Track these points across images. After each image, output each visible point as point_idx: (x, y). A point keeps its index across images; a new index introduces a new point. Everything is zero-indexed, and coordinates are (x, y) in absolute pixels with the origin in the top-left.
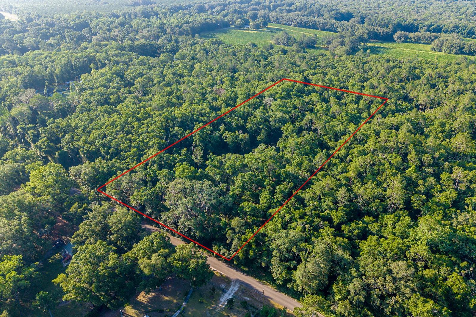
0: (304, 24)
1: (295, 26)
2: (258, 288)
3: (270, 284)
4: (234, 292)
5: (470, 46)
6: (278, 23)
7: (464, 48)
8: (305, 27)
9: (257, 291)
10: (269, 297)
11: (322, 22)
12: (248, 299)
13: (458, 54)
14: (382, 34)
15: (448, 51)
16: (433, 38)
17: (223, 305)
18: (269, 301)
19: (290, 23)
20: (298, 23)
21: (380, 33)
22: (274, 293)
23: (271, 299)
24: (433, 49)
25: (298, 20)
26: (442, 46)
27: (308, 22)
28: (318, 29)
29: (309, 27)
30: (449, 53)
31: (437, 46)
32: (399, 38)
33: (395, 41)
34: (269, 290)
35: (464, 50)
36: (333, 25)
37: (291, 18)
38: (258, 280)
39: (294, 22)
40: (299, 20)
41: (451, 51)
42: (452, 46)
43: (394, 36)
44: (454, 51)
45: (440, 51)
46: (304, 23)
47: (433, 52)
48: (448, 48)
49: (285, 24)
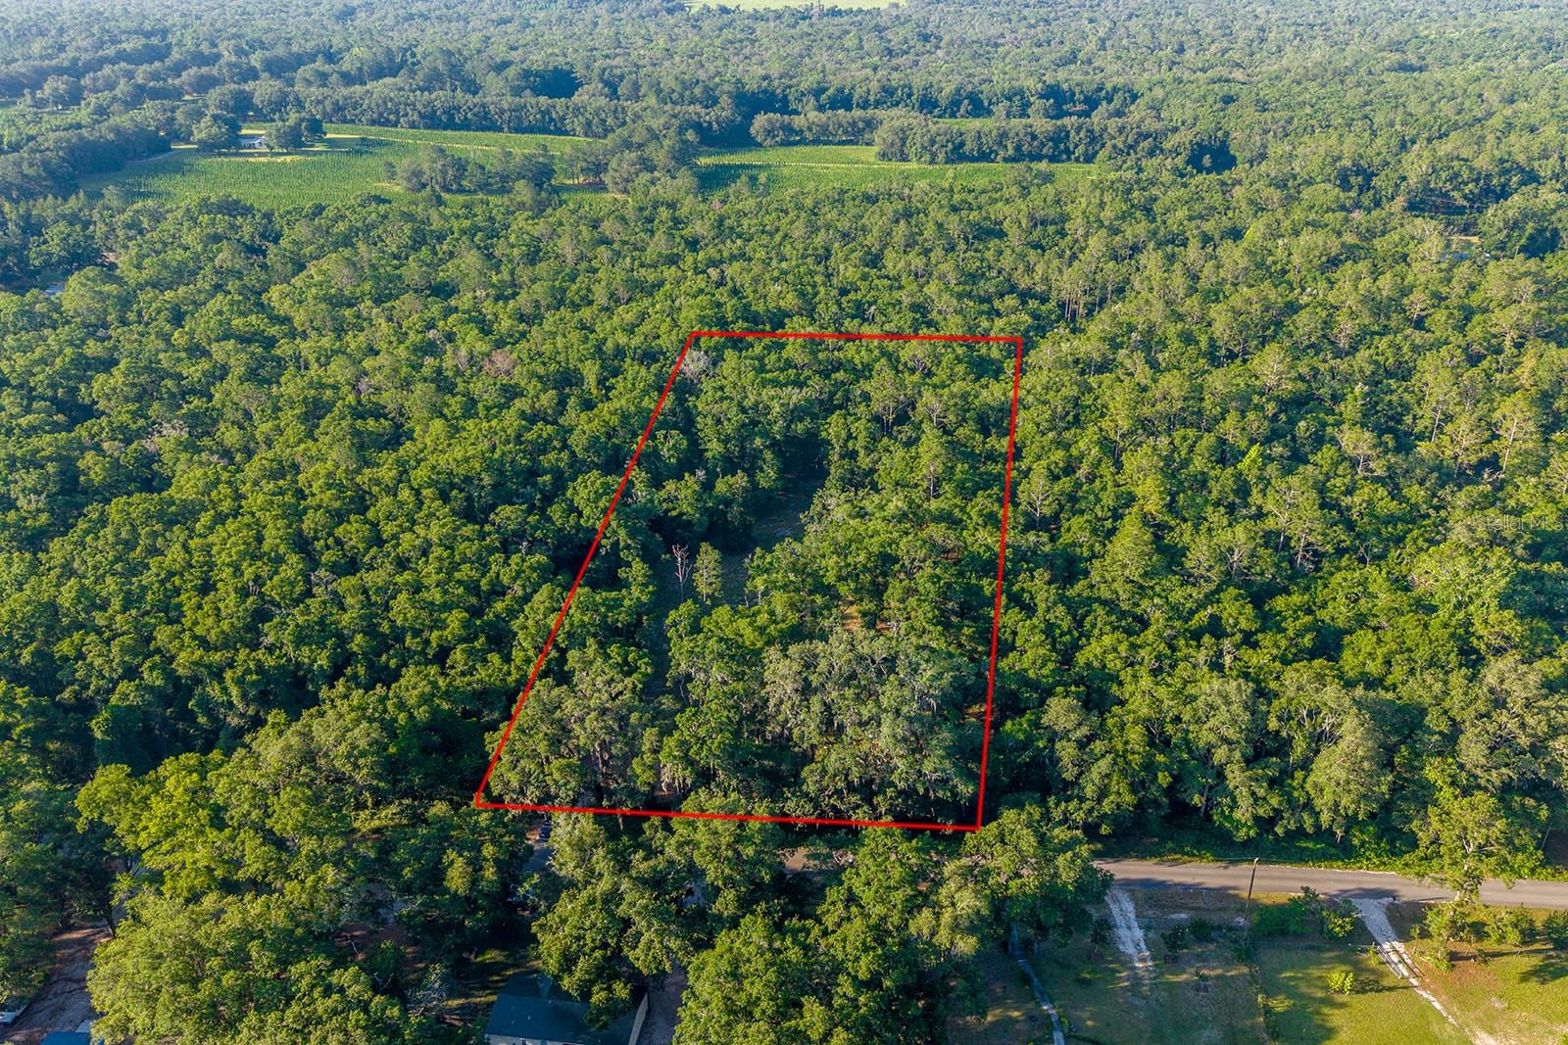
0: (444, 118)
1: (413, 125)
2: (1177, 879)
3: (1194, 855)
4: (1132, 916)
5: (980, 137)
6: (344, 121)
7: (962, 144)
8: (451, 125)
9: (1186, 887)
10: (1227, 888)
11: (506, 107)
12: (1183, 916)
13: (953, 161)
14: (715, 126)
15: (927, 157)
16: (861, 125)
17: (1143, 960)
18: (1236, 896)
19: (392, 117)
20: (422, 116)
21: (710, 123)
22: (1222, 871)
23: (1235, 888)
24: (883, 156)
25: (419, 107)
26: (904, 144)
27: (458, 108)
28: (501, 130)
29: (466, 126)
30: (931, 163)
31: (892, 145)
32: (769, 133)
33: (760, 145)
34: (1209, 871)
35: (967, 148)
36: (548, 112)
37: (391, 100)
38: (1156, 860)
39: (406, 115)
40: (425, 106)
41: (934, 156)
42: (933, 142)
43: (753, 131)
44: (941, 157)
45: (904, 159)
46: (444, 113)
47: (885, 165)
48: (924, 148)
49: (373, 122)
